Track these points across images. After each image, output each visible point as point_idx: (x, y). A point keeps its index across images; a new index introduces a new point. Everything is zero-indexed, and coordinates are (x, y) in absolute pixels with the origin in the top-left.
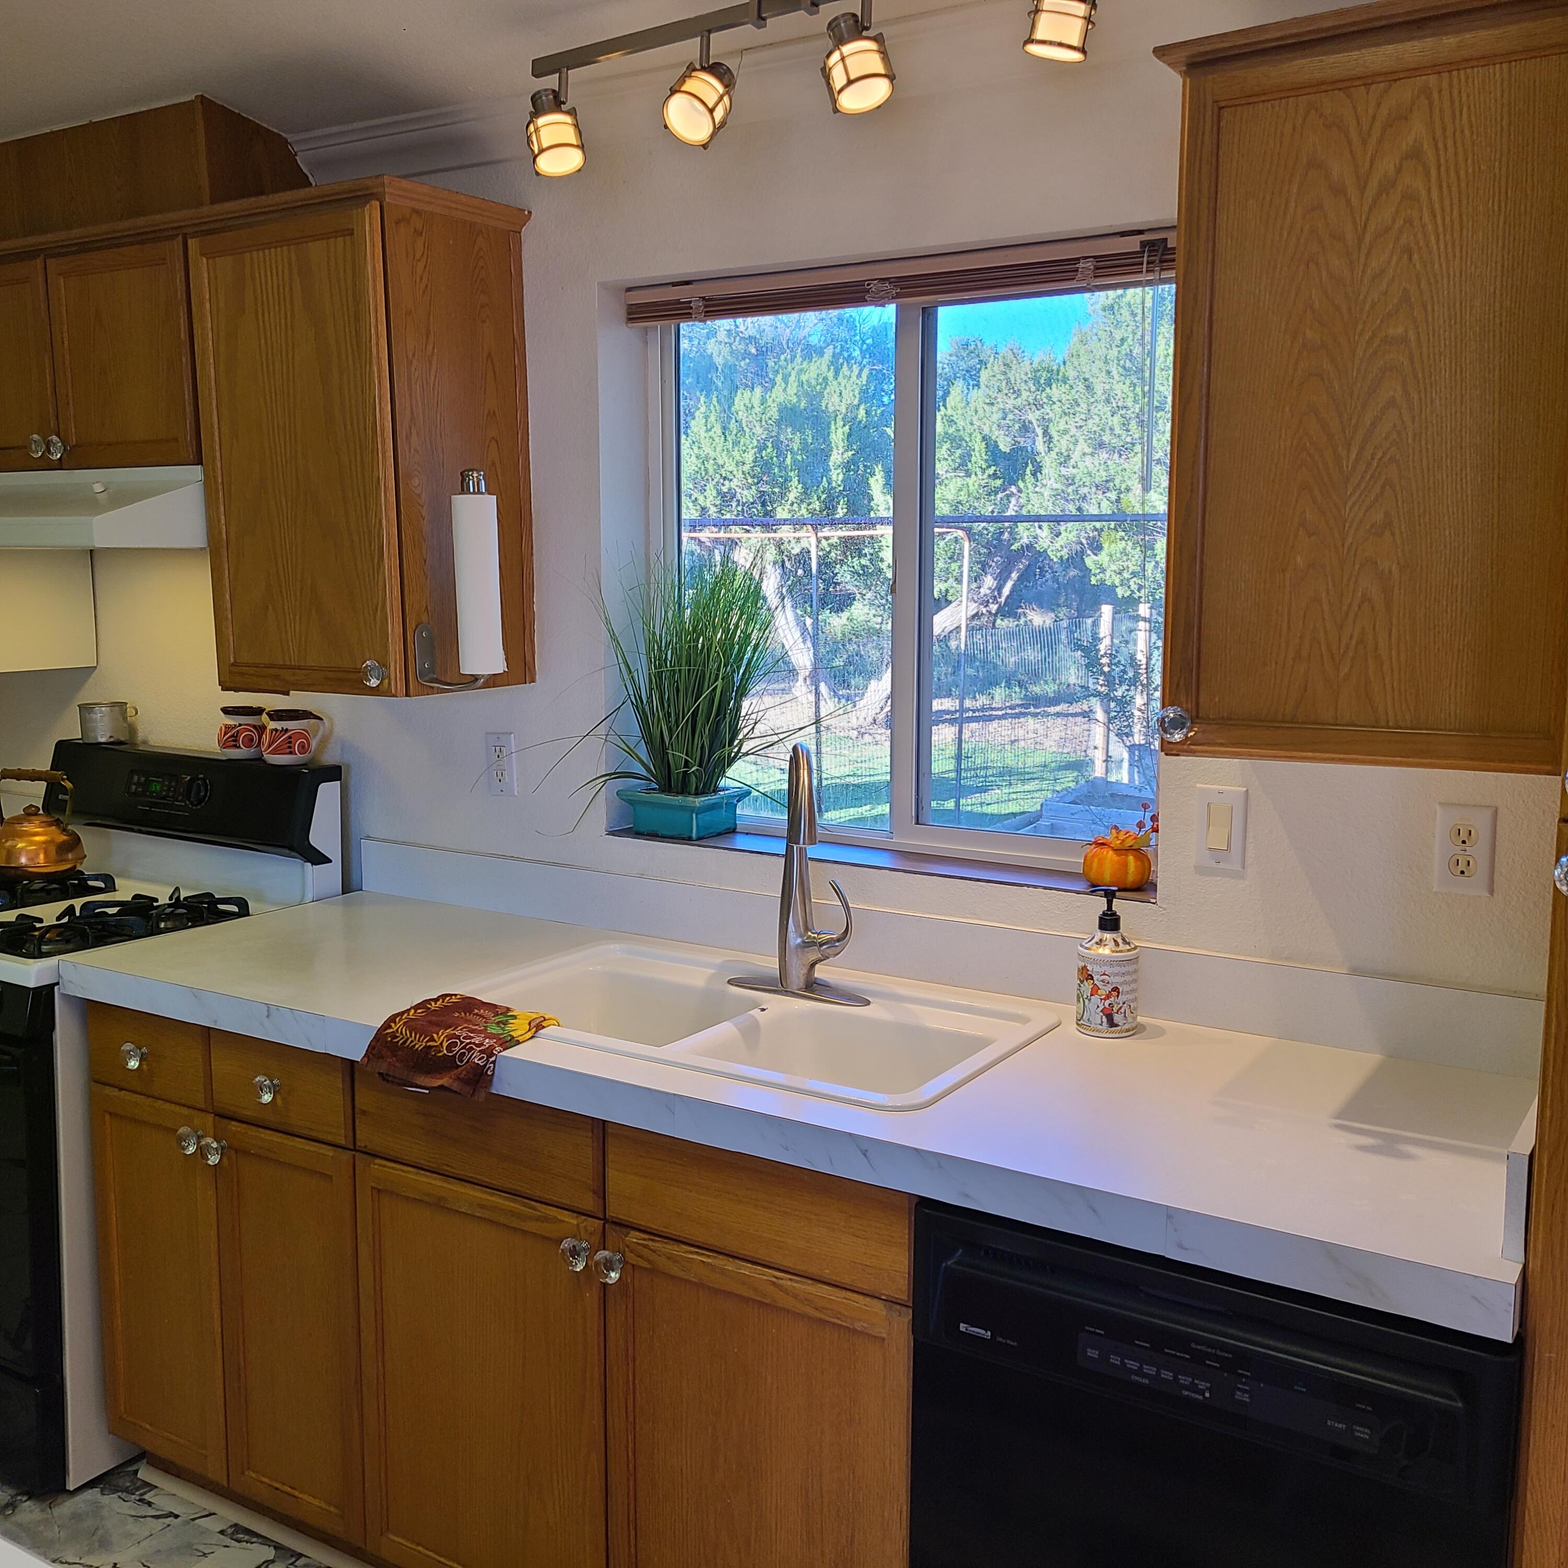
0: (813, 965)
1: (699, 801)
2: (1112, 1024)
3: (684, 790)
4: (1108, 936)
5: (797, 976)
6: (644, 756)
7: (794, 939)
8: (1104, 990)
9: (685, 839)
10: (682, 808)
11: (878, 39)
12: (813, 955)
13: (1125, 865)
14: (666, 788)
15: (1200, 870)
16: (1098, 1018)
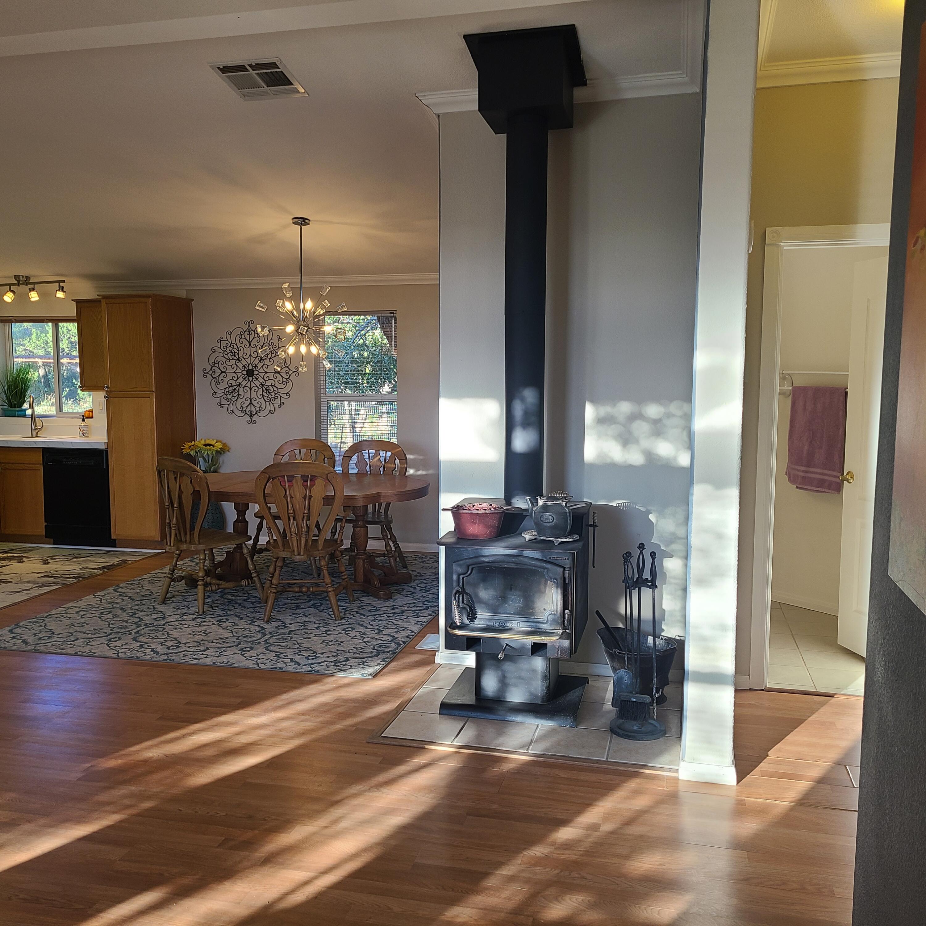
0: (37, 433)
1: (17, 409)
2: (83, 435)
3: (15, 407)
4: (83, 422)
5: (34, 435)
6: (7, 402)
7: (33, 428)
8: (82, 430)
9: (16, 417)
10: (14, 411)
11: (37, 291)
12: (37, 431)
13: (90, 414)
14: (11, 407)
15: (99, 413)
16: (81, 434)
